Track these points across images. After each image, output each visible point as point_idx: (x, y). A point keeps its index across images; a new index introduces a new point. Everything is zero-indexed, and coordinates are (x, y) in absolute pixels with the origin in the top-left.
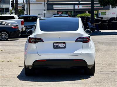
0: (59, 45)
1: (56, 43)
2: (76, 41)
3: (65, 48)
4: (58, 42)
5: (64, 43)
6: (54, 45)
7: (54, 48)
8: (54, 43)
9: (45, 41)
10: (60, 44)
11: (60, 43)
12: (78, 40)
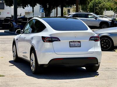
0: (75, 44)
1: (71, 42)
2: (90, 40)
3: (80, 46)
4: (74, 41)
5: (79, 42)
6: (70, 43)
7: (71, 46)
8: (70, 42)
9: (61, 40)
11: (75, 42)
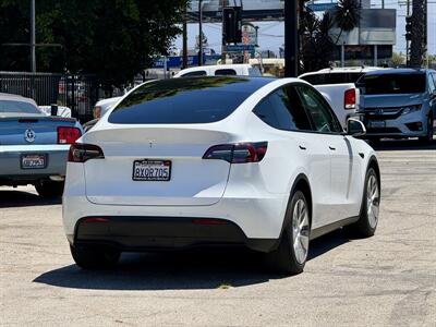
0: (152, 170)
1: (140, 162)
2: (205, 157)
3: (169, 178)
4: (147, 160)
5: (168, 163)
6: (136, 167)
7: (136, 177)
8: (135, 162)
9: (107, 155)
10: (153, 167)
11: (153, 162)
12: (212, 153)
